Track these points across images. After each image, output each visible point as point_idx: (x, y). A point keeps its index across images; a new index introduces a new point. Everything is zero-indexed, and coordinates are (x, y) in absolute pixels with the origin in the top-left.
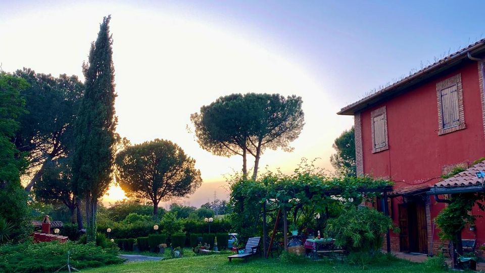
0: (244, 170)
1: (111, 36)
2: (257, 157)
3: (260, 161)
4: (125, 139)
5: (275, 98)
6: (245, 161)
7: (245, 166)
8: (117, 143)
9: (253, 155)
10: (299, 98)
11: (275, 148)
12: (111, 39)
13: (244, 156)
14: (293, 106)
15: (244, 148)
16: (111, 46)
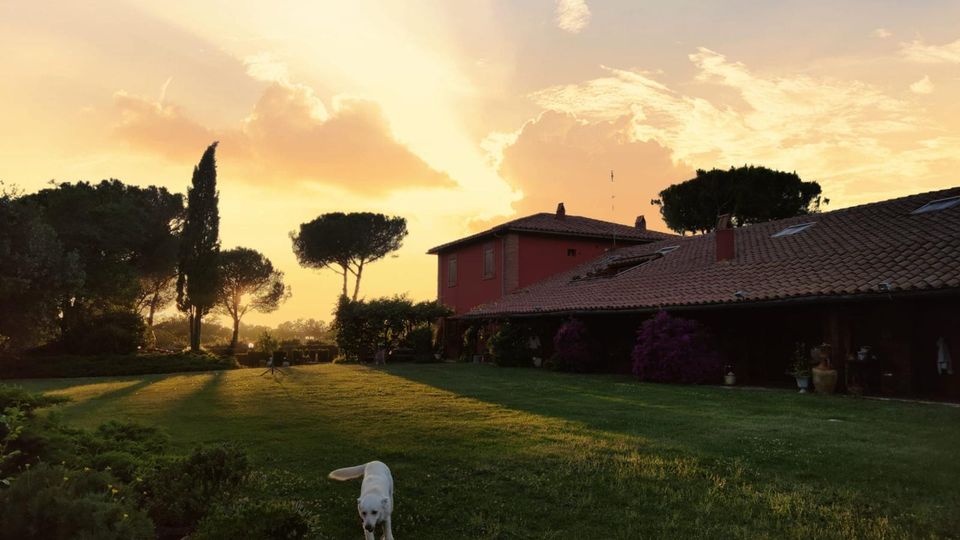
0: (345, 289)
2: (359, 276)
3: (362, 280)
5: (380, 217)
6: (345, 280)
7: (345, 286)
9: (354, 274)
10: (403, 220)
13: (345, 275)
14: (398, 225)
15: (345, 267)
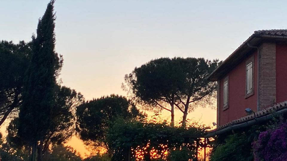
1: (55, 13)
2: (185, 113)
4: (79, 94)
6: (173, 116)
8: (74, 98)
9: (182, 111)
11: (203, 106)
12: (55, 16)
13: (172, 111)
16: (54, 21)
